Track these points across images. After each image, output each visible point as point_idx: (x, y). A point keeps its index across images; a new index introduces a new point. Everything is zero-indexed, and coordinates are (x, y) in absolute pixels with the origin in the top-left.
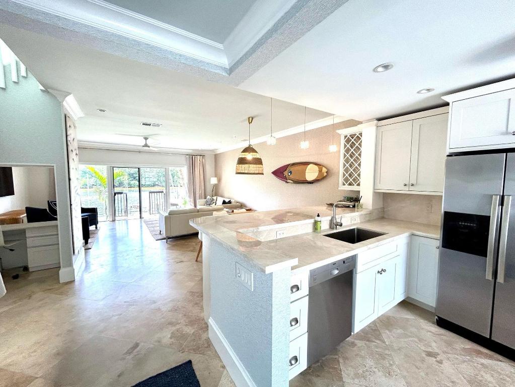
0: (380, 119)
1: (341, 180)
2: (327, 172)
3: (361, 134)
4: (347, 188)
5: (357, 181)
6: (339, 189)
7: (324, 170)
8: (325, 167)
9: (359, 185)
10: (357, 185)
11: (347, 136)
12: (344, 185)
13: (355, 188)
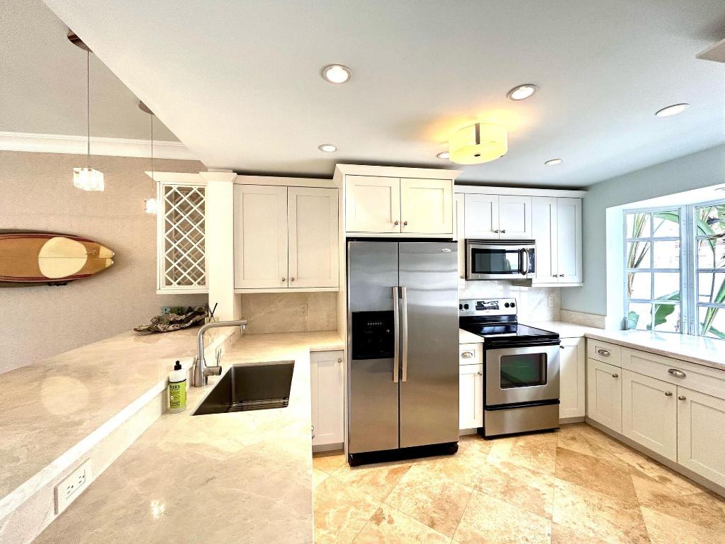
0: (240, 173)
1: (161, 274)
2: (113, 258)
3: (202, 190)
4: (176, 289)
5: (198, 276)
6: (158, 292)
7: (105, 253)
8: (104, 246)
9: (203, 283)
10: (199, 283)
11: (171, 188)
12: (169, 283)
13: (195, 289)
